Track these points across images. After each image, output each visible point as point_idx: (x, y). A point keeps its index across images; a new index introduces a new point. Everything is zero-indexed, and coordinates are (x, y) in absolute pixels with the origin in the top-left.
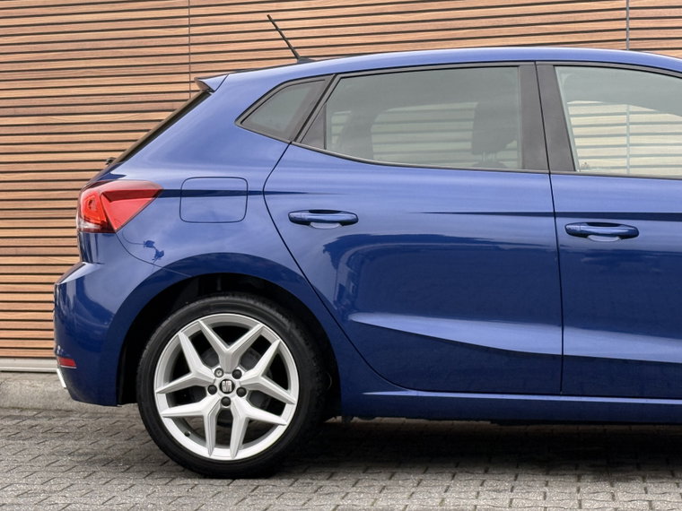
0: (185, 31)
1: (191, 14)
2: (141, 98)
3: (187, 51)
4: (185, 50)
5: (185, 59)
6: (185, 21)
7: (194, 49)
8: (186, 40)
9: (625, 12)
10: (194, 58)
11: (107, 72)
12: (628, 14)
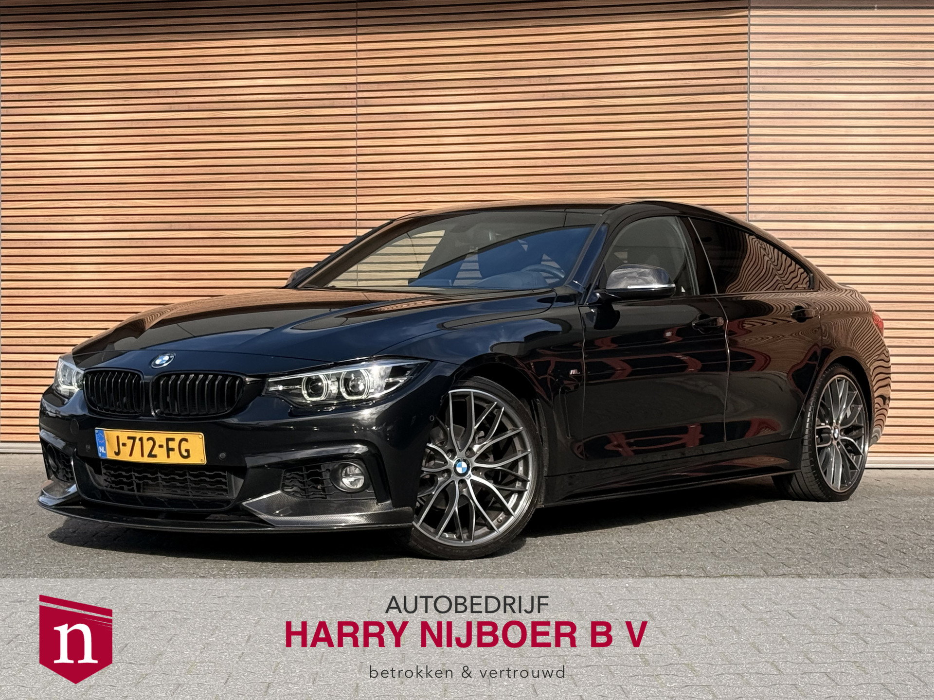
0: (352, 159)
1: (358, 145)
2: (309, 217)
3: (354, 177)
4: (352, 176)
5: (352, 184)
6: (353, 151)
7: (360, 175)
8: (353, 167)
9: (746, 155)
10: (360, 184)
11: (280, 193)
12: (748, 157)
